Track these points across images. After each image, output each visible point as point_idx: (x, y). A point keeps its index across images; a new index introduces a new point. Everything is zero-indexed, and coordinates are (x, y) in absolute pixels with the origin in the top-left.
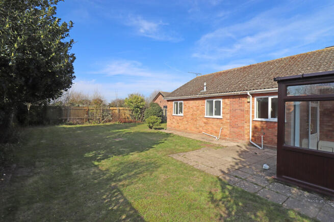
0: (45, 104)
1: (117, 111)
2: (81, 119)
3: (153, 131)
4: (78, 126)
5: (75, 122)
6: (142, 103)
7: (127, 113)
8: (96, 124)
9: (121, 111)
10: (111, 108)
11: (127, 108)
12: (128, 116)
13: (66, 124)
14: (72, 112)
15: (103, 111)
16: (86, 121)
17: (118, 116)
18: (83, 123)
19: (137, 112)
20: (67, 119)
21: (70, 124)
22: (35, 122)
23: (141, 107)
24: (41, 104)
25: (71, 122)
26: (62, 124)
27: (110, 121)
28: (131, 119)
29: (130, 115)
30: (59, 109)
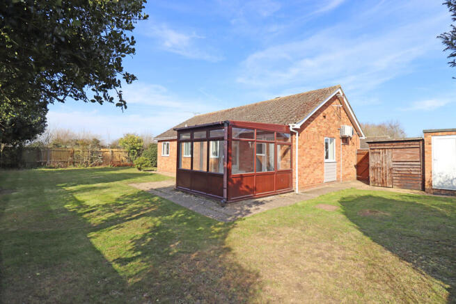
0: (21, 145)
1: (110, 153)
2: (64, 162)
3: (142, 172)
4: (60, 169)
5: (56, 165)
6: (139, 144)
7: (122, 156)
8: (82, 168)
9: (115, 153)
10: (102, 150)
11: (122, 150)
12: (124, 158)
13: (47, 168)
14: (53, 154)
15: (92, 152)
16: (70, 165)
17: (110, 158)
18: (66, 167)
19: (134, 154)
20: (46, 162)
21: (50, 168)
22: (8, 165)
23: (138, 148)
24: (14, 146)
25: (52, 165)
26: (40, 168)
27: (100, 164)
28: (127, 162)
29: (126, 157)
30: (38, 151)
